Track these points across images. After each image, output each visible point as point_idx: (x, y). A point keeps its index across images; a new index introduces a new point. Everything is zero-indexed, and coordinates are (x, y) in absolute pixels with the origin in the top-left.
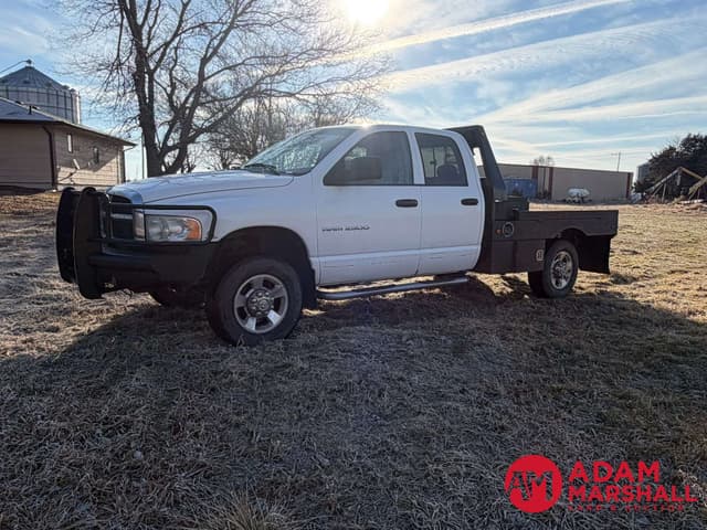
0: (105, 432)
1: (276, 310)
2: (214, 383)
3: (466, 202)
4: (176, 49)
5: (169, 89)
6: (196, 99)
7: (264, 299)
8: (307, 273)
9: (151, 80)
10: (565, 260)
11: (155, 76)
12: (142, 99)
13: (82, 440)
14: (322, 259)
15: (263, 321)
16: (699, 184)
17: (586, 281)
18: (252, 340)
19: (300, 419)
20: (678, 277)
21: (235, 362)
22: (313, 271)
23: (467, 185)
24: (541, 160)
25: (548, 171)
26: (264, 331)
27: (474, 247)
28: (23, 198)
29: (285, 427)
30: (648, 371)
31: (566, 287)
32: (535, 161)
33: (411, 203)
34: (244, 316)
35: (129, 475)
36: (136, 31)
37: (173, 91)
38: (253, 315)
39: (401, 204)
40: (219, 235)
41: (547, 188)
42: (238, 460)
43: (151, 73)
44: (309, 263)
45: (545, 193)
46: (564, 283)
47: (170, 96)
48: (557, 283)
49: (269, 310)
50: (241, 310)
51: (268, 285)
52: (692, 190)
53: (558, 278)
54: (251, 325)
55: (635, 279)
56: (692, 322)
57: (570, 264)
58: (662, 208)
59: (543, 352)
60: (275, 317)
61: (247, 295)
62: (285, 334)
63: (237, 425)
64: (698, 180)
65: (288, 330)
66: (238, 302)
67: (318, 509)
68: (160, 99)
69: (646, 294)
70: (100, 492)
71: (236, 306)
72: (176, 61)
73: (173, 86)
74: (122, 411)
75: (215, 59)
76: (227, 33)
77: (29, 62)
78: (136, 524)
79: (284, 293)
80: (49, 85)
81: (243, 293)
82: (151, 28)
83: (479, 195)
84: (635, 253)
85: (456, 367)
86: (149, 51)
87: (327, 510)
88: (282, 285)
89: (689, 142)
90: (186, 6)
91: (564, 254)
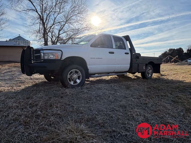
0: (30, 107)
1: (79, 79)
2: (62, 95)
3: (126, 53)
4: (53, 29)
5: (51, 38)
6: (58, 39)
7: (75, 76)
8: (86, 69)
9: (47, 35)
10: (150, 70)
11: (48, 34)
12: (45, 39)
13: (23, 109)
14: (90, 66)
15: (75, 82)
16: (173, 59)
17: (155, 75)
18: (73, 87)
19: (87, 103)
20: (176, 75)
22: (88, 69)
23: (126, 49)
26: (76, 84)
27: (128, 65)
28: (16, 64)
29: (83, 105)
30: (180, 91)
31: (150, 77)
33: (113, 53)
34: (70, 81)
35: (36, 117)
36: (44, 24)
37: (52, 38)
38: (73, 80)
39: (110, 53)
40: (63, 58)
42: (70, 113)
43: (47, 34)
44: (87, 67)
46: (150, 75)
47: (52, 39)
48: (148, 75)
49: (77, 79)
50: (69, 79)
51: (76, 72)
52: (172, 60)
53: (148, 74)
54: (72, 83)
55: (166, 76)
56: (185, 82)
57: (151, 71)
58: (165, 65)
60: (78, 81)
61: (71, 75)
62: (81, 86)
63: (69, 105)
64: (173, 58)
65: (82, 84)
66: (69, 76)
67: (96, 126)
68: (49, 39)
69: (170, 78)
70: (26, 122)
71: (68, 78)
72: (53, 31)
73: (52, 37)
74: (36, 102)
75: (62, 30)
76: (65, 24)
77: (20, 35)
79: (81, 75)
80: (24, 40)
81: (70, 74)
82: (47, 24)
83: (129, 52)
86: (47, 28)
87: (99, 126)
88: (80, 72)
89: (170, 50)
90: (55, 18)
91: (149, 68)
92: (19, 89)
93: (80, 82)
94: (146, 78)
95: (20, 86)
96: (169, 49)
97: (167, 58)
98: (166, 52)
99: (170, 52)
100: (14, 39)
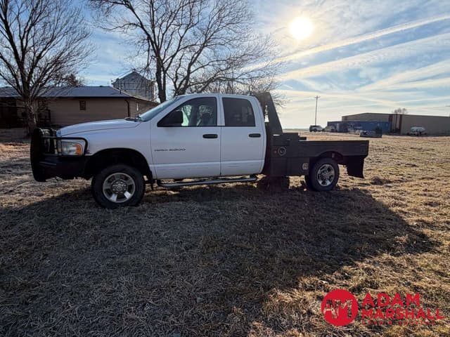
1: (129, 191)
3: (252, 136)
5: (175, 79)
7: (119, 186)
9: (165, 74)
10: (329, 169)
11: (167, 72)
14: (156, 166)
15: (121, 197)
18: (113, 206)
22: (151, 172)
23: (254, 126)
24: (399, 110)
25: (399, 117)
26: (123, 201)
27: (260, 161)
31: (330, 185)
32: (396, 111)
33: (214, 136)
34: (110, 194)
39: (206, 136)
40: (92, 152)
41: (398, 127)
43: (165, 71)
44: (149, 168)
47: (175, 83)
48: (324, 183)
50: (107, 190)
53: (323, 180)
54: (114, 198)
57: (333, 172)
60: (128, 195)
66: (106, 186)
71: (104, 188)
73: (177, 78)
76: (201, 50)
77: (135, 69)
79: (133, 183)
80: (142, 80)
81: (108, 182)
83: (263, 132)
88: (131, 179)
90: (182, 38)
93: (132, 197)
94: (317, 190)
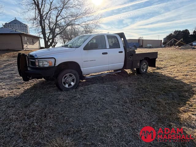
0: (28, 118)
1: (73, 82)
2: (56, 103)
3: (120, 52)
4: (50, 14)
5: (49, 25)
6: (56, 26)
7: (69, 79)
8: (80, 72)
10: (145, 65)
11: (45, 21)
12: (42, 27)
13: (21, 121)
14: (84, 69)
15: (70, 85)
17: (150, 69)
18: (67, 90)
19: (77, 112)
20: (172, 67)
21: (62, 96)
22: (82, 72)
23: (120, 48)
25: (142, 40)
26: (71, 87)
27: (122, 63)
28: (15, 52)
29: (73, 114)
31: (145, 71)
32: (139, 38)
33: (106, 53)
34: (65, 84)
35: (32, 130)
36: (39, 10)
37: (50, 25)
38: (67, 83)
39: (103, 54)
40: (57, 64)
41: (142, 44)
42: (60, 125)
43: (44, 20)
44: (81, 70)
45: (141, 46)
46: (145, 70)
47: (49, 26)
48: (143, 70)
49: (71, 82)
51: (70, 76)
54: (67, 86)
55: (162, 68)
56: (176, 79)
57: (146, 66)
58: (169, 48)
59: (139, 90)
60: (73, 84)
61: (65, 79)
62: (76, 87)
63: (61, 114)
66: (63, 80)
67: (79, 138)
68: (47, 28)
69: (165, 72)
70: (24, 136)
71: (63, 82)
72: (50, 17)
73: (50, 24)
74: (32, 112)
75: (59, 16)
76: (62, 10)
77: (15, 18)
78: (33, 145)
79: (75, 78)
80: (21, 24)
81: (64, 78)
82: (43, 9)
83: (123, 51)
84: (162, 61)
85: (117, 95)
86: (43, 15)
87: (82, 138)
88: (74, 76)
89: (176, 32)
90: (51, 3)
91: (144, 63)
92: (18, 94)
95: (19, 89)
96: (174, 31)
97: (172, 41)
98: (171, 34)
99: (175, 34)
100: (10, 23)
